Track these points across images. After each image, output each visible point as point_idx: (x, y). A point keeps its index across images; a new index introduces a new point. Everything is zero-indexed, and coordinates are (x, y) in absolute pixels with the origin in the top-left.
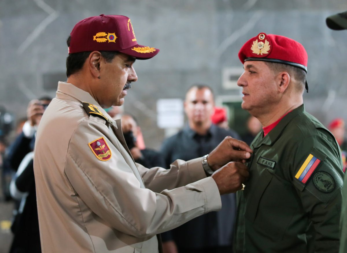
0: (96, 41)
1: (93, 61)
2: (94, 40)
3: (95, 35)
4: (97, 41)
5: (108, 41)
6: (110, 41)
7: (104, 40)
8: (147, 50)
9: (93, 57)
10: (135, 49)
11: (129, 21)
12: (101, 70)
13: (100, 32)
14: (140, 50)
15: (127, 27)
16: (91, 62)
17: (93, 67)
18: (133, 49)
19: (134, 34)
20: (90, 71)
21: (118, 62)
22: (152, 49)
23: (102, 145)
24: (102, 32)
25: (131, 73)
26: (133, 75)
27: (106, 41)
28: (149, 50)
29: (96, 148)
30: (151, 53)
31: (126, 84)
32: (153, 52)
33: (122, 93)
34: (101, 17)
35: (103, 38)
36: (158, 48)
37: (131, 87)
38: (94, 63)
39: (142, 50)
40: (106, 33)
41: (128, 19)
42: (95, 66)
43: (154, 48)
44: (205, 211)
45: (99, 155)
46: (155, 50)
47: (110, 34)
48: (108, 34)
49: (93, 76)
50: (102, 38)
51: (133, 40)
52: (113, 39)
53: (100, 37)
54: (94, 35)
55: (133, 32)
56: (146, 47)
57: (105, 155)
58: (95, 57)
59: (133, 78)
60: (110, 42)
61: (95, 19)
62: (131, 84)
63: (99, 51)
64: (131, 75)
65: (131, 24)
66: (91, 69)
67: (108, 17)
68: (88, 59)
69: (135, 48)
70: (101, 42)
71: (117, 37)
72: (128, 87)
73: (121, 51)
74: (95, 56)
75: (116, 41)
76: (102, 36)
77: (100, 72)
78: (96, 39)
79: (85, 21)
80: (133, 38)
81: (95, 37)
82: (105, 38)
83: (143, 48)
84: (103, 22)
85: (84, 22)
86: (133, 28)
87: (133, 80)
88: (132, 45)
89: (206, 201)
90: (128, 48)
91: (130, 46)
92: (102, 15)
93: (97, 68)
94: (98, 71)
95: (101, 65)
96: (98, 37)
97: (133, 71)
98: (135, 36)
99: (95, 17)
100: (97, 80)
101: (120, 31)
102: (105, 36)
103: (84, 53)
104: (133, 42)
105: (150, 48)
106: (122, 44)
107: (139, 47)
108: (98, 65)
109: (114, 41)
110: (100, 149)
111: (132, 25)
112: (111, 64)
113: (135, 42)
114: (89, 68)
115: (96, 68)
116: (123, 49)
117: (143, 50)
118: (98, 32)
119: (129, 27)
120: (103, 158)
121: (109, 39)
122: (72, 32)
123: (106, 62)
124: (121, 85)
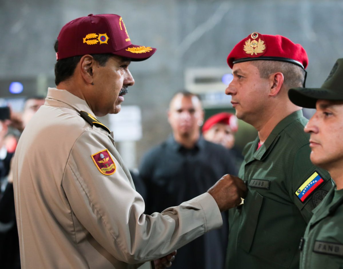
0: (86, 43)
1: (84, 66)
2: (84, 42)
3: (85, 37)
4: (88, 44)
5: (99, 42)
6: (101, 42)
7: (95, 42)
8: (143, 49)
9: (85, 61)
10: (129, 50)
11: (120, 20)
12: (94, 75)
13: (90, 34)
14: (135, 50)
15: (120, 26)
16: (83, 67)
17: (85, 73)
18: (127, 49)
19: (127, 33)
20: (83, 77)
21: (112, 65)
22: (148, 48)
23: (106, 158)
24: (92, 33)
25: (126, 77)
26: (129, 79)
27: (97, 43)
28: (145, 50)
29: (99, 161)
30: (147, 52)
31: (122, 89)
32: (149, 51)
33: (118, 99)
34: (89, 17)
35: (94, 40)
36: (154, 47)
37: (128, 91)
38: (85, 68)
39: (137, 50)
40: (96, 34)
41: (119, 17)
42: (87, 71)
43: (150, 47)
44: (205, 230)
45: (102, 168)
46: (151, 49)
47: (100, 35)
48: (98, 35)
49: (86, 82)
50: (92, 40)
51: (127, 40)
52: (104, 41)
53: (90, 39)
54: (83, 38)
55: (126, 31)
56: (141, 46)
57: (109, 169)
58: (86, 62)
59: (129, 82)
60: (101, 44)
61: (84, 20)
62: (127, 88)
63: (90, 54)
64: (127, 79)
65: (123, 22)
66: (83, 74)
67: (97, 16)
68: (79, 64)
69: (129, 48)
70: (91, 45)
71: (109, 37)
72: (125, 92)
73: (114, 53)
74: (87, 60)
75: (108, 42)
76: (92, 38)
77: (93, 78)
78: (86, 42)
79: (73, 23)
80: (127, 38)
81: (84, 39)
82: (96, 40)
83: (138, 48)
84: (92, 22)
85: (71, 24)
86: (126, 27)
87: (130, 84)
88: (126, 46)
89: (205, 219)
90: (122, 49)
91: (124, 47)
92: (90, 15)
93: (90, 74)
94: (91, 77)
95: (93, 70)
96: (88, 39)
97: (128, 74)
98: (128, 36)
99: (84, 18)
100: (91, 87)
101: (112, 31)
102: (96, 37)
103: (74, 57)
104: (126, 42)
105: (146, 47)
106: (115, 45)
107: (133, 47)
108: (90, 70)
109: (106, 42)
110: (103, 162)
111: (125, 24)
112: (104, 68)
113: (128, 42)
114: (81, 74)
115: (88, 74)
116: (116, 50)
117: (139, 50)
118: (88, 34)
119: (121, 26)
120: (106, 171)
121: (100, 41)
122: (59, 36)
123: (99, 66)
124: (116, 89)
